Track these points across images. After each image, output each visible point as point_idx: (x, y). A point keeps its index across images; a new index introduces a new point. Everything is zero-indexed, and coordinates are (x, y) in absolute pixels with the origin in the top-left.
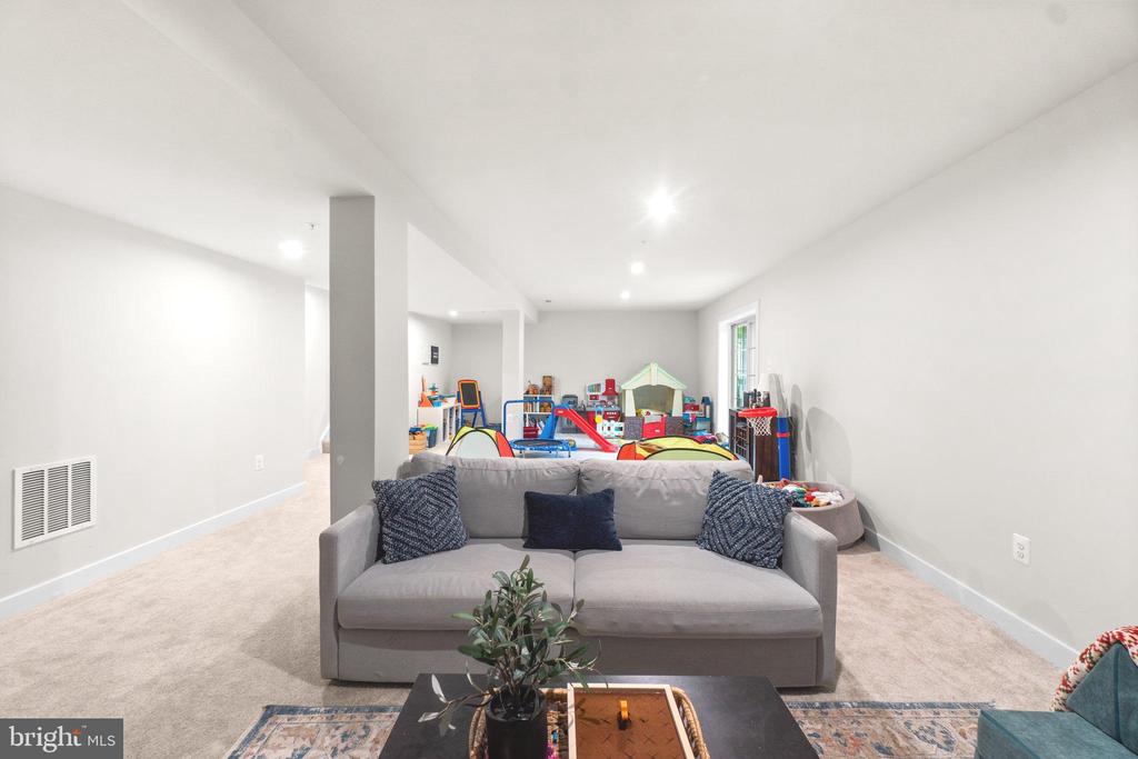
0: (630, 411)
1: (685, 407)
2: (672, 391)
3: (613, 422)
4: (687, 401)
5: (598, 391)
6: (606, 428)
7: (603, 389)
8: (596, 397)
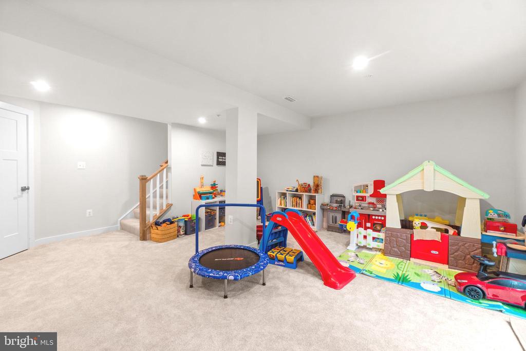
0: (393, 220)
1: (488, 224)
2: (460, 202)
3: (370, 231)
4: (492, 215)
5: (366, 192)
6: (361, 237)
7: (371, 190)
8: (363, 199)
